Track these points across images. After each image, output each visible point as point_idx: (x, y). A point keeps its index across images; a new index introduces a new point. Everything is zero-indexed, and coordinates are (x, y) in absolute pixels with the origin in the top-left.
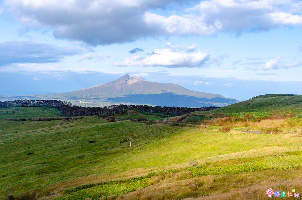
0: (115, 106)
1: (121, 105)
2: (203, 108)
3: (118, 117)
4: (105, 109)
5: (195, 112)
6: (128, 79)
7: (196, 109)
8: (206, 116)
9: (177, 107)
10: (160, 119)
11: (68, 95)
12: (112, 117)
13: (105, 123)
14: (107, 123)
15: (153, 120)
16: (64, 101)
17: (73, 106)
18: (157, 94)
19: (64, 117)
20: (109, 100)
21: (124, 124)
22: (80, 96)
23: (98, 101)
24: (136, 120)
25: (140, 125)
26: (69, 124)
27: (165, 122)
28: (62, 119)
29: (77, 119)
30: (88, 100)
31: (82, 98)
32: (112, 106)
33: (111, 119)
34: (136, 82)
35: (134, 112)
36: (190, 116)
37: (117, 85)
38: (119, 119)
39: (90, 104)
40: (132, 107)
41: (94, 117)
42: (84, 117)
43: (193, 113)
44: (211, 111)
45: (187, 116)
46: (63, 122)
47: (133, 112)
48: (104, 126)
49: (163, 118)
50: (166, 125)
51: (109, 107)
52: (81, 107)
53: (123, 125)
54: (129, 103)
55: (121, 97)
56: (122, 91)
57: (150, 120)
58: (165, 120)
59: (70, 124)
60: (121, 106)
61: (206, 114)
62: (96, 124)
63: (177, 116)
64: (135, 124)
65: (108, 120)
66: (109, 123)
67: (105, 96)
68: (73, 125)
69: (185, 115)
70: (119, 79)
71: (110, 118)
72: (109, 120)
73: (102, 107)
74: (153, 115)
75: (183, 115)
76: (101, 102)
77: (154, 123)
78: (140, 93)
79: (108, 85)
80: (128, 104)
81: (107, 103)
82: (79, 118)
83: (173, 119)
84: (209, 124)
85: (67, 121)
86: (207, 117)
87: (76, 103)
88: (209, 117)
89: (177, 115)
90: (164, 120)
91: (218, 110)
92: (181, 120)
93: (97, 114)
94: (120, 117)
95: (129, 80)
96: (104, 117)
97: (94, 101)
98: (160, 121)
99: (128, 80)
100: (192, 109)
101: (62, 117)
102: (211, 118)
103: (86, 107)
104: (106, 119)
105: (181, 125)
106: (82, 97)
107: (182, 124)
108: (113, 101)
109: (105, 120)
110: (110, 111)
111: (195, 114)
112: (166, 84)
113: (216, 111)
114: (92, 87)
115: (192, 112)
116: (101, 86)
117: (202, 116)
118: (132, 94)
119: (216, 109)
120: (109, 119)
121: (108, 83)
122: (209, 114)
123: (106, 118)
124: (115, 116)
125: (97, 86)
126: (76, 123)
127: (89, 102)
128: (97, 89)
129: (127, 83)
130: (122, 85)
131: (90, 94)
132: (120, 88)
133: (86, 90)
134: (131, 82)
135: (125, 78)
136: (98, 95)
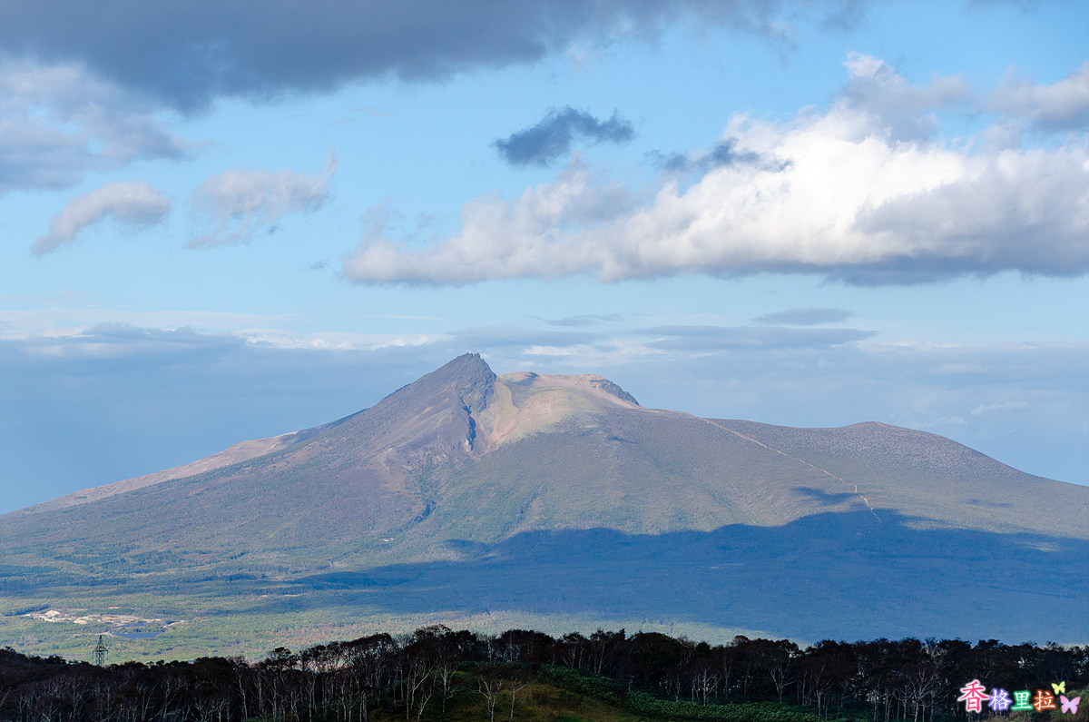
0: (363, 643)
1: (419, 633)
4: (280, 675)
6: (477, 396)
9: (944, 644)
18: (754, 523)
20: (309, 594)
22: (45, 564)
23: (206, 606)
30: (124, 599)
31: (67, 580)
32: (336, 649)
34: (558, 426)
35: (541, 699)
37: (382, 458)
39: (137, 631)
40: (523, 651)
47: (536, 696)
51: (316, 653)
52: (56, 662)
54: (494, 616)
55: (418, 559)
56: (428, 512)
60: (426, 644)
67: (274, 555)
70: (403, 399)
76: (237, 612)
78: (597, 523)
79: (300, 456)
80: (489, 625)
81: (290, 618)
87: (11, 629)
95: (493, 408)
97: (179, 601)
99: (484, 405)
103: (106, 664)
106: (67, 568)
108: (351, 600)
110: (318, 697)
112: (827, 433)
114: (154, 479)
116: (236, 468)
118: (525, 535)
121: (304, 437)
125: (202, 467)
127: (129, 612)
128: (202, 493)
129: (473, 436)
130: (426, 450)
131: (137, 543)
132: (407, 479)
133: (98, 503)
134: (511, 424)
135: (454, 385)
136: (210, 552)
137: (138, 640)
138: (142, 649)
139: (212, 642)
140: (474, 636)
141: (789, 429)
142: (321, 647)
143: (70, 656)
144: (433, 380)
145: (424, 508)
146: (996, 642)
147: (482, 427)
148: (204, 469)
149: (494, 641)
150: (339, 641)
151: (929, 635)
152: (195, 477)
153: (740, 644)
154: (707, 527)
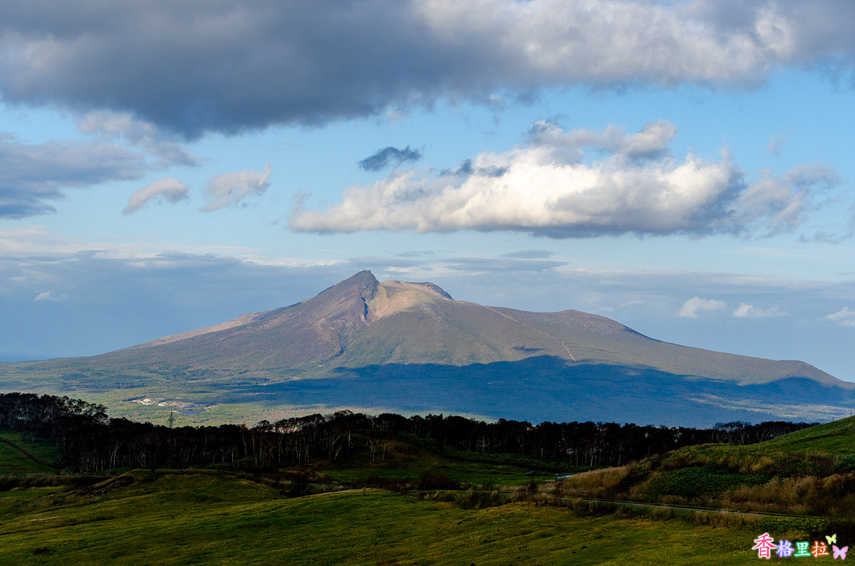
1: (336, 414)
2: (728, 430)
3: (321, 474)
4: (263, 433)
5: (693, 448)
6: (369, 292)
7: (694, 431)
8: (743, 469)
9: (607, 425)
10: (526, 484)
11: (89, 370)
12: (295, 472)
13: (261, 500)
14: (271, 503)
15: (489, 485)
16: (70, 398)
17: (113, 421)
19: (66, 475)
20: (280, 393)
21: (354, 506)
22: (143, 374)
24: (408, 485)
25: (428, 509)
26: (93, 506)
27: (549, 496)
28: (60, 482)
29: (129, 481)
30: (183, 394)
31: (154, 384)
32: (293, 421)
33: (289, 482)
34: (410, 308)
35: (399, 449)
36: (667, 468)
37: (318, 324)
38: (328, 480)
39: (190, 411)
40: (390, 424)
41: (210, 474)
42: (163, 474)
43: (683, 452)
44: (767, 443)
45: (655, 465)
46: (64, 498)
47: (396, 448)
48: (258, 515)
49: (536, 479)
50: (550, 509)
51: (282, 423)
52: (148, 425)
53: (348, 510)
54: (376, 406)
56: (342, 352)
57: (475, 488)
58: (547, 488)
59: (99, 505)
60: (340, 420)
61: (742, 455)
62: (221, 506)
63: (605, 470)
64: (406, 507)
65: (275, 485)
66: (279, 502)
67: (262, 372)
68: (112, 512)
69: (645, 463)
70: (330, 293)
71: (288, 477)
72: (282, 486)
73: (250, 426)
74: (492, 463)
75: (634, 464)
76: (242, 401)
77: (497, 501)
79: (275, 321)
82: (141, 478)
83: (585, 483)
84: (756, 504)
85: (82, 494)
86: (749, 471)
87: (125, 408)
88: (759, 472)
89: (605, 464)
90: (540, 487)
91: (802, 441)
92: (624, 485)
93: (226, 460)
94: (334, 474)
95: (377, 299)
96: (256, 473)
98: (524, 490)
99: (372, 297)
100: (674, 431)
101: (58, 474)
102: (771, 475)
103: (174, 427)
104: (267, 483)
105: (626, 510)
106: (155, 377)
107: (627, 505)
109: (263, 489)
110: (284, 447)
111: (693, 458)
112: (549, 315)
113: (792, 443)
114: (200, 333)
115: (676, 449)
117: (725, 464)
119: (793, 436)
120: (281, 482)
122: (760, 456)
123: (266, 479)
124: (309, 470)
126: (124, 501)
127: (186, 400)
128: (225, 340)
129: (366, 313)
130: (342, 319)
131: (191, 365)
132: (332, 334)
133: (172, 344)
134: (386, 308)
135: (357, 286)
136: (229, 370)
137: (191, 415)
138: (193, 420)
139: (230, 417)
140: (365, 416)
141: (529, 313)
142: (285, 420)
143: (155, 423)
144: (345, 284)
145: (340, 349)
146: (634, 425)
147: (371, 308)
148: (227, 327)
149: (375, 418)
150: (295, 417)
151: (599, 420)
152: (222, 331)
153: (501, 423)
154: (485, 362)
